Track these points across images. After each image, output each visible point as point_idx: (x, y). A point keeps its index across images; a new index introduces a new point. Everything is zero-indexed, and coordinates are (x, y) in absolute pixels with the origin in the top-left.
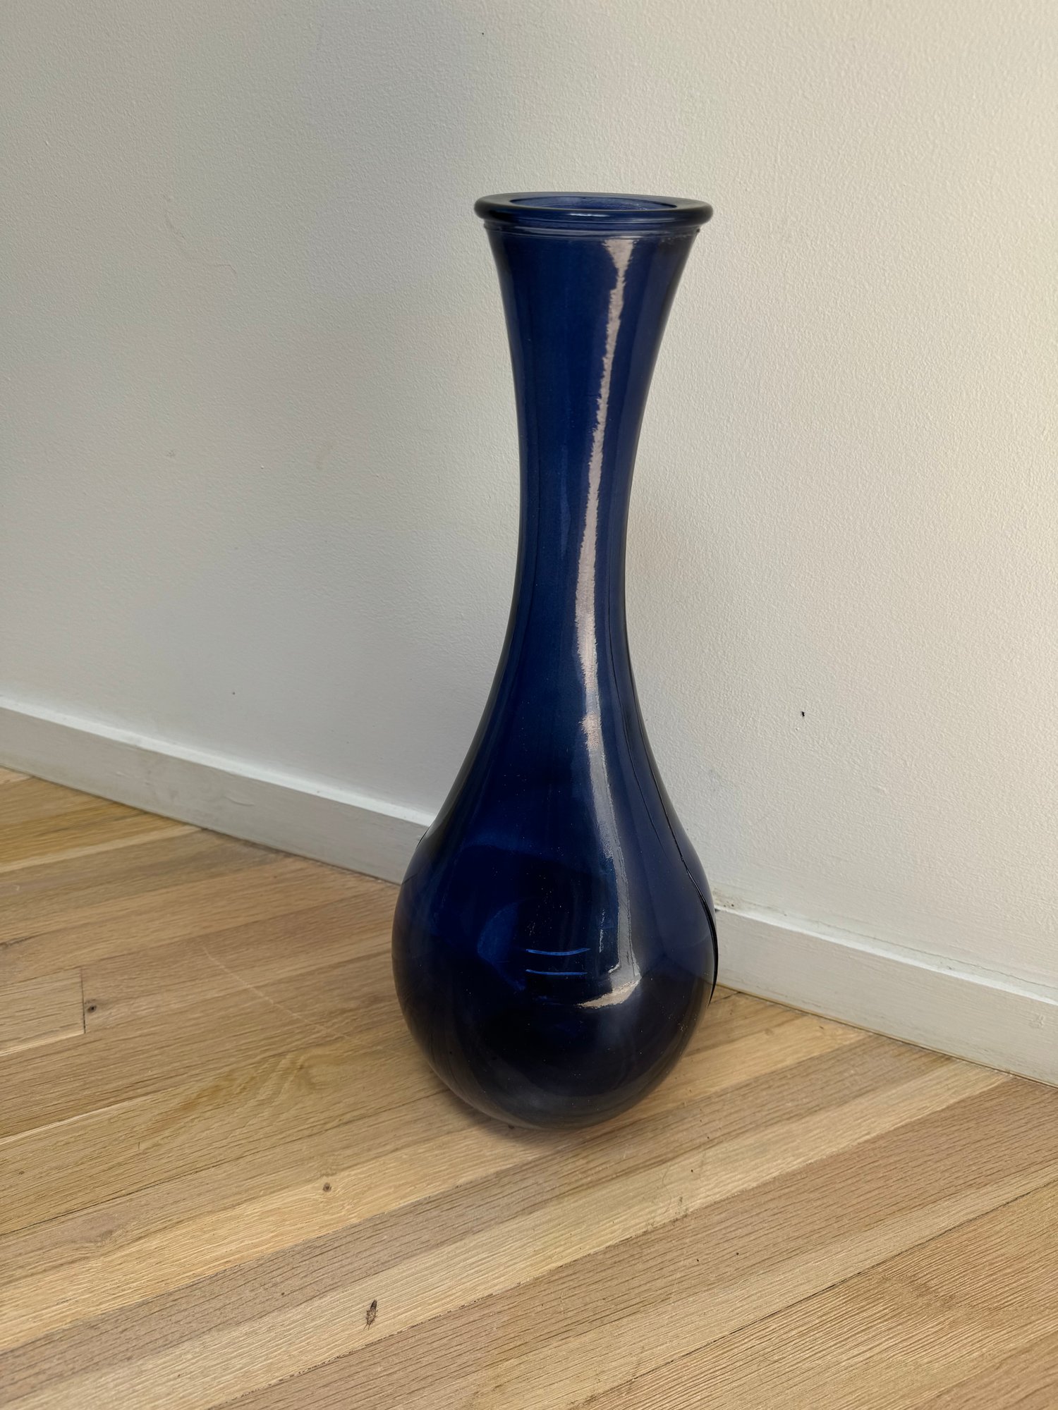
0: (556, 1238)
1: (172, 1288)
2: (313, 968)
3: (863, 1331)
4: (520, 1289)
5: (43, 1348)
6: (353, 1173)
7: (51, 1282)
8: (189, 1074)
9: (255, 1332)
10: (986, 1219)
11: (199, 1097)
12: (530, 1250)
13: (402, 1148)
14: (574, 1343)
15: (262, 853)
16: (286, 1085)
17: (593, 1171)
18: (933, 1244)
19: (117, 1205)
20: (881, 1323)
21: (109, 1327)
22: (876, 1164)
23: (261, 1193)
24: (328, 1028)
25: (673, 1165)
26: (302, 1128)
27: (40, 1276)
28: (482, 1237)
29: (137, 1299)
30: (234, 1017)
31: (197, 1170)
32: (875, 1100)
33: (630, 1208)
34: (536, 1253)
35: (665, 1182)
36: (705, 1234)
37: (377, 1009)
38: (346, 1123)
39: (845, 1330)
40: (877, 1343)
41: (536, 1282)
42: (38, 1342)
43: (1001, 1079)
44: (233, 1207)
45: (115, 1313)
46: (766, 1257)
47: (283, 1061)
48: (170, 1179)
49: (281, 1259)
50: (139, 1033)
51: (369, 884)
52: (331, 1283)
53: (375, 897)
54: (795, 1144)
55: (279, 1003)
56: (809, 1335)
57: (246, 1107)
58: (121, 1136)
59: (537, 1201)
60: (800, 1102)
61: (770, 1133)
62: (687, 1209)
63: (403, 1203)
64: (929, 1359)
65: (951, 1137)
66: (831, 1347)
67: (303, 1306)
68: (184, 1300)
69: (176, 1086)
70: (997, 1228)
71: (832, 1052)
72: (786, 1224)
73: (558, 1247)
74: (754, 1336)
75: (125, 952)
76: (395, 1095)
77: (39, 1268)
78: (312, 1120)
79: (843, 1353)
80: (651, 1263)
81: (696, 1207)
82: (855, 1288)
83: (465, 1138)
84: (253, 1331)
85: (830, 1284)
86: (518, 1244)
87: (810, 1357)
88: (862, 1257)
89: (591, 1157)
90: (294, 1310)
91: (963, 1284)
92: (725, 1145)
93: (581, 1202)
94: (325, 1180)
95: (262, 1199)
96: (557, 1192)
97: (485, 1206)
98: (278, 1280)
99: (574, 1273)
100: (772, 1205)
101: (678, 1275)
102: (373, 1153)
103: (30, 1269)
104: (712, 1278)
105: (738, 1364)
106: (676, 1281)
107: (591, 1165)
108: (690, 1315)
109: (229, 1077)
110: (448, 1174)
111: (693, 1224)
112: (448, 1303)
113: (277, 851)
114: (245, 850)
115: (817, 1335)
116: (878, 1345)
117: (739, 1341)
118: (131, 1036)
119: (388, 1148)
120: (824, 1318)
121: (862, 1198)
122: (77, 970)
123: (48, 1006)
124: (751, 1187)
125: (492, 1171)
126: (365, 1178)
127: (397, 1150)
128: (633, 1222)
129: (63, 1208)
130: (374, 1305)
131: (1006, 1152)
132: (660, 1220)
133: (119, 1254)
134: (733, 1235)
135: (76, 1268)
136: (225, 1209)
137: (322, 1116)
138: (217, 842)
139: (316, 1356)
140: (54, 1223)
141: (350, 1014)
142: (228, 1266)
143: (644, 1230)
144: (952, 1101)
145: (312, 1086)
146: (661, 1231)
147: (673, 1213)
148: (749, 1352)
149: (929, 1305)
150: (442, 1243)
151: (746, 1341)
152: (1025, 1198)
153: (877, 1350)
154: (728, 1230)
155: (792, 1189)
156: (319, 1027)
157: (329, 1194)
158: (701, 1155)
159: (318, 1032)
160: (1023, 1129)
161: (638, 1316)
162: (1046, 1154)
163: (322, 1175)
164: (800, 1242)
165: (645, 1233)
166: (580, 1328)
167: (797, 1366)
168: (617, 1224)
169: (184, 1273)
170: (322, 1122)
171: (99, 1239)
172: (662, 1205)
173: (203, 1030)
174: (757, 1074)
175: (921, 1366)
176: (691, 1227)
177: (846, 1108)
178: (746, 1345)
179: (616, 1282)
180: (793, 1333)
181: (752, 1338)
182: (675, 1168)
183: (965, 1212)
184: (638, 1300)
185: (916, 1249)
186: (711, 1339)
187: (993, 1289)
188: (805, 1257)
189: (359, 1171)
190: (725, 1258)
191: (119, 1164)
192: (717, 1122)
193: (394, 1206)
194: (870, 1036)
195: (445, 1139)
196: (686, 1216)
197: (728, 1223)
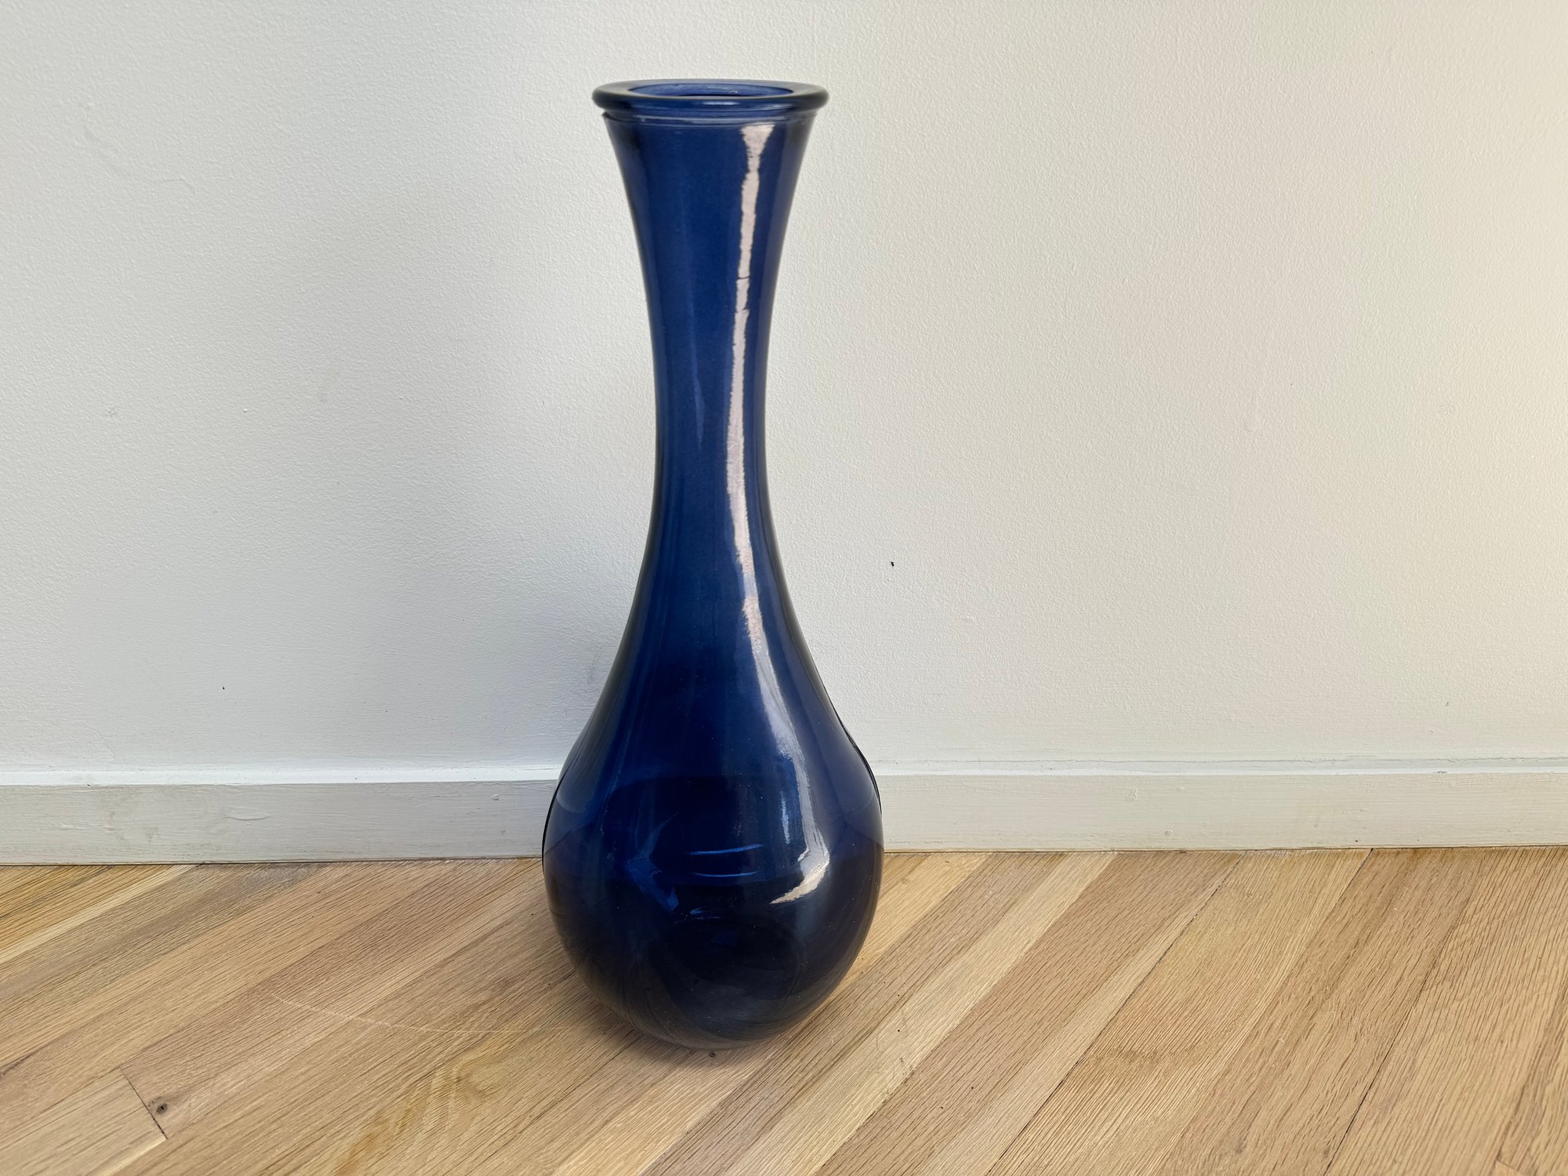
0: (806, 1142)
2: (417, 974)
3: (1102, 1109)
6: (571, 1163)
8: (329, 1135)
10: (1151, 979)
11: (353, 1154)
12: (788, 1163)
13: (611, 1119)
15: (288, 871)
16: (451, 1104)
17: (811, 1066)
18: (1121, 1015)
20: (1112, 1097)
22: (1048, 965)
24: (468, 1029)
25: (880, 1032)
26: (492, 1140)
28: (736, 1171)
30: (350, 1055)
32: (1020, 911)
33: (860, 1086)
34: (795, 1162)
35: (881, 1049)
36: (937, 1082)
37: (514, 991)
38: (539, 1117)
39: (1088, 1114)
40: (1118, 1114)
43: (1108, 860)
46: (997, 1081)
47: (434, 1081)
50: (239, 1114)
51: (437, 868)
53: (451, 879)
54: (973, 973)
55: (397, 1022)
56: (1062, 1132)
57: (415, 1143)
59: (772, 1115)
60: (960, 935)
61: (950, 971)
62: (911, 1067)
63: (641, 1171)
64: (1162, 1110)
65: (1094, 920)
66: (1084, 1134)
69: (316, 1154)
70: (1162, 983)
71: (966, 880)
72: (999, 1046)
73: (813, 1149)
74: (1020, 1152)
75: (172, 1031)
76: (577, 1070)
78: (499, 1128)
79: (1094, 1136)
80: (904, 1127)
81: (918, 1061)
82: (1080, 1076)
83: (672, 1083)
85: (1058, 1082)
86: (775, 1161)
87: (1072, 1149)
88: (1073, 1048)
89: (802, 1054)
91: (1158, 1038)
92: (916, 996)
93: (813, 1100)
96: (787, 1099)
97: (724, 1140)
99: (841, 1164)
100: (981, 1034)
101: (932, 1128)
102: (583, 1136)
104: (961, 1117)
106: (933, 1134)
107: (806, 1062)
108: (958, 1158)
109: (378, 1119)
110: (672, 1125)
111: (923, 1078)
113: (307, 864)
114: (265, 874)
116: (1119, 1116)
117: (1010, 1162)
118: (231, 1121)
119: (597, 1123)
120: (1067, 1112)
121: (1050, 999)
122: (117, 1072)
123: (98, 1126)
124: (956, 1026)
125: (714, 1104)
126: (587, 1162)
127: (607, 1122)
128: (870, 1098)
131: (1140, 918)
132: (892, 1086)
134: (961, 1073)
137: (509, 1119)
138: (225, 874)
141: (485, 1007)
143: (883, 1100)
144: (1081, 890)
145: (481, 1094)
146: (898, 1095)
147: (900, 1076)
148: (1022, 1167)
149: (1141, 1066)
151: (1015, 1159)
152: (1171, 950)
153: (1120, 1120)
154: (955, 1071)
155: (990, 1013)
156: (457, 1033)
158: (900, 1013)
159: (459, 1037)
160: (1144, 894)
162: (1170, 908)
164: (1019, 1056)
165: (885, 1103)
167: (1065, 1161)
168: (856, 1105)
170: (512, 1125)
172: (887, 1072)
173: (319, 1083)
174: (913, 923)
175: (1158, 1118)
176: (922, 1081)
177: (1001, 926)
178: (1016, 1163)
179: (880, 1157)
180: (1049, 1135)
181: (1018, 1154)
182: (883, 1034)
183: (1133, 978)
184: (907, 1165)
185: (1111, 1024)
186: (987, 1171)
187: (1182, 1033)
188: (1028, 1067)
189: (578, 1158)
190: (963, 1096)
192: (899, 978)
194: (990, 856)
195: (652, 1092)
196: (913, 1073)
197: (952, 1065)
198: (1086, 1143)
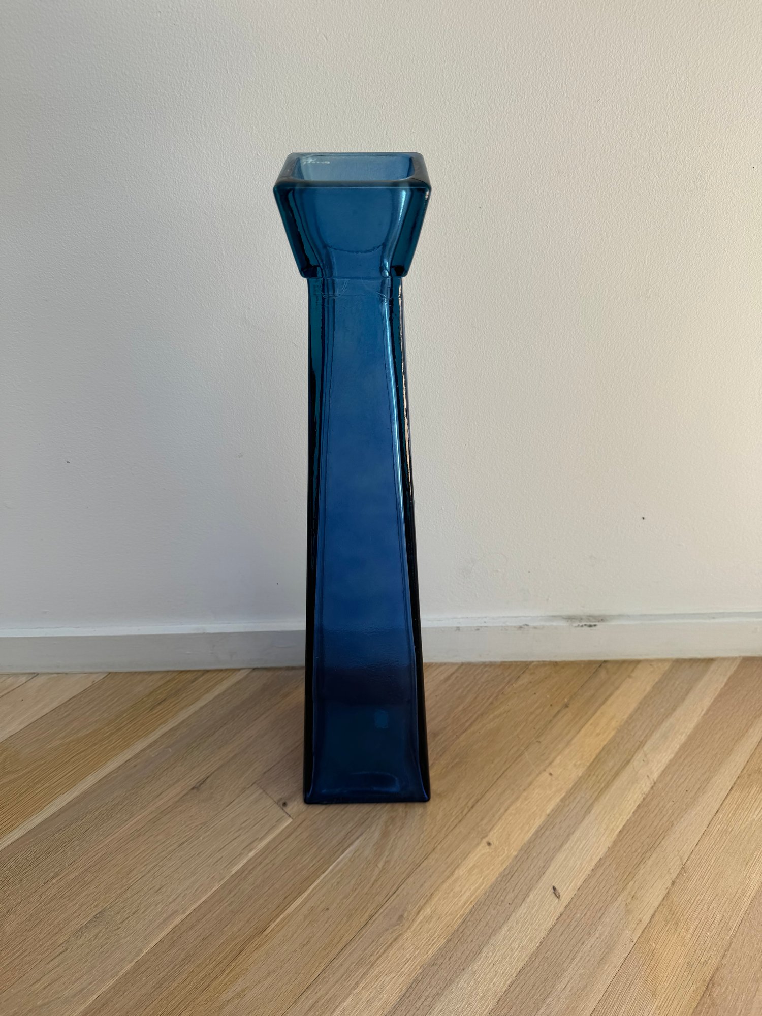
0: (609, 819)
1: (455, 927)
3: (754, 802)
4: (611, 850)
5: (418, 987)
6: (495, 831)
7: (393, 954)
8: (372, 817)
9: (511, 927)
11: (387, 826)
12: (602, 830)
13: (509, 807)
14: (650, 862)
18: (758, 751)
19: (393, 901)
21: (441, 961)
22: (714, 724)
23: (460, 861)
25: (634, 761)
26: (453, 819)
27: (385, 955)
28: (577, 834)
29: (443, 941)
31: (419, 864)
32: (695, 693)
33: (630, 790)
34: (605, 830)
35: (635, 772)
36: (668, 788)
38: (472, 807)
39: (748, 805)
41: (615, 843)
42: (413, 985)
43: (738, 662)
44: (452, 873)
45: (438, 953)
46: (699, 787)
48: (408, 876)
49: (495, 888)
52: (527, 888)
54: (676, 728)
56: (736, 814)
57: (415, 821)
58: (364, 866)
59: (588, 806)
60: (666, 707)
61: (663, 728)
62: (653, 780)
63: (530, 834)
65: (735, 698)
66: (747, 815)
67: (523, 904)
68: (466, 930)
69: (368, 826)
71: (662, 676)
72: (697, 768)
73: (612, 823)
74: (716, 824)
75: (274, 763)
76: (483, 782)
77: (381, 951)
78: (454, 813)
79: (753, 815)
80: (656, 812)
81: (656, 777)
82: (740, 785)
83: (534, 789)
84: (510, 927)
85: (730, 787)
86: (595, 829)
87: (742, 823)
88: (734, 770)
89: (597, 774)
90: (520, 909)
92: (649, 741)
93: (607, 797)
94: (485, 841)
95: (462, 864)
96: (594, 797)
97: (568, 818)
98: (502, 898)
99: (628, 832)
100: (686, 762)
101: (670, 812)
102: (497, 816)
103: (377, 954)
104: (684, 807)
105: (718, 839)
106: (671, 815)
107: (600, 777)
108: (686, 827)
110: (539, 811)
111: (660, 786)
112: (585, 871)
114: (290, 673)
115: (740, 812)
117: (712, 829)
119: (502, 810)
120: (737, 803)
121: (719, 742)
122: (256, 785)
124: (672, 758)
125: (558, 800)
126: (503, 830)
127: (507, 809)
128: (636, 796)
129: (366, 916)
130: (554, 888)
132: (646, 790)
133: (415, 925)
134: (679, 783)
135: (400, 942)
136: (448, 877)
137: (458, 808)
138: (269, 674)
139: (548, 923)
140: (368, 926)
142: (473, 903)
143: (642, 798)
144: (726, 680)
145: (440, 796)
146: (650, 795)
147: (649, 785)
148: (719, 832)
150: (561, 846)
151: (714, 828)
154: (676, 782)
155: (689, 750)
157: (493, 846)
158: (642, 751)
161: (666, 838)
163: (482, 839)
164: (707, 773)
165: (644, 799)
166: (648, 855)
167: (740, 829)
168: (629, 800)
169: (455, 917)
170: (460, 812)
171: (399, 922)
172: (641, 782)
174: (640, 700)
177: (686, 702)
178: (716, 830)
179: (647, 827)
180: (730, 815)
182: (636, 762)
184: (661, 831)
185: (752, 757)
186: (702, 834)
188: (714, 780)
189: (497, 828)
190: (683, 795)
191: (376, 881)
192: (638, 732)
193: (527, 838)
194: (674, 662)
195: (525, 794)
196: (655, 783)
197: (674, 778)
198: (749, 819)
